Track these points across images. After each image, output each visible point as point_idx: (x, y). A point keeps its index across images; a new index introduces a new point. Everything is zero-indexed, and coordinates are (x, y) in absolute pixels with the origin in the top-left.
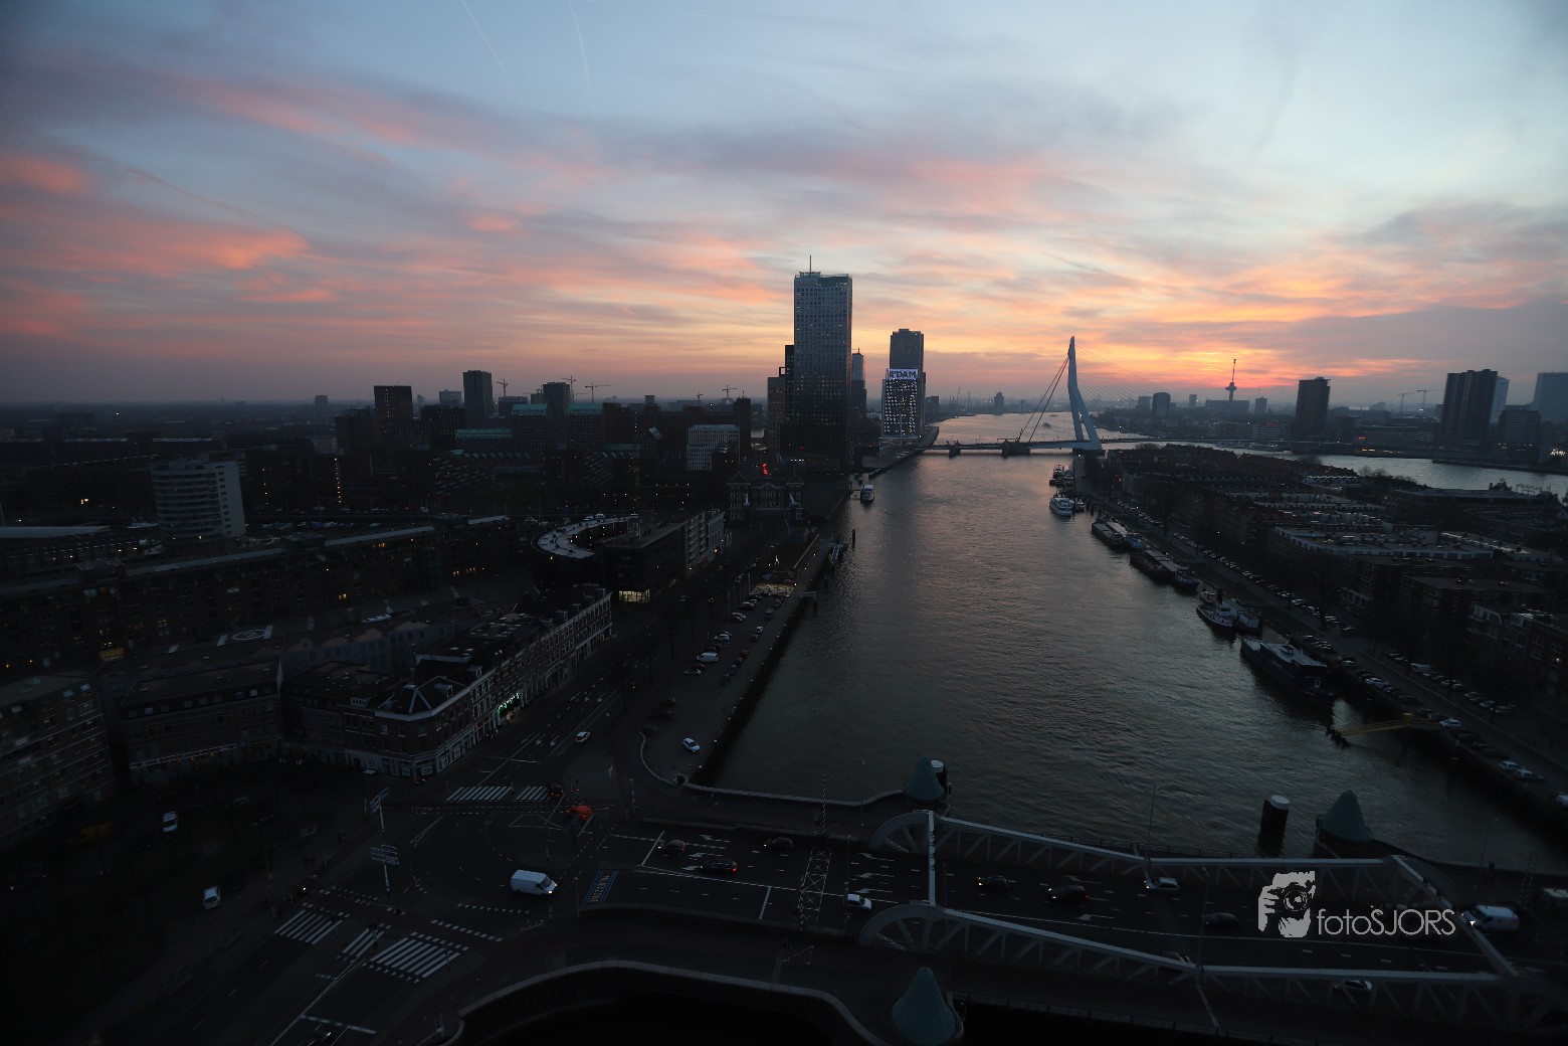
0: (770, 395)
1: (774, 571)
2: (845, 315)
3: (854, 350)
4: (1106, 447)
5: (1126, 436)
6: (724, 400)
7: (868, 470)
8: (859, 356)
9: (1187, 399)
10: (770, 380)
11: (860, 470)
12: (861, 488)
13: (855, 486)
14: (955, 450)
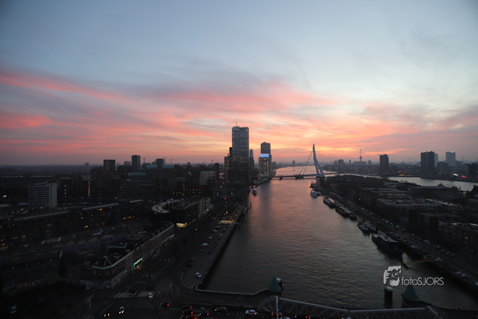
0: (225, 162)
1: (226, 216)
2: (247, 139)
3: (250, 149)
4: (326, 176)
5: (332, 172)
6: (211, 164)
7: (255, 184)
8: (251, 151)
9: (348, 161)
10: (225, 157)
11: (252, 184)
12: (253, 190)
13: (251, 189)
14: (281, 178)
